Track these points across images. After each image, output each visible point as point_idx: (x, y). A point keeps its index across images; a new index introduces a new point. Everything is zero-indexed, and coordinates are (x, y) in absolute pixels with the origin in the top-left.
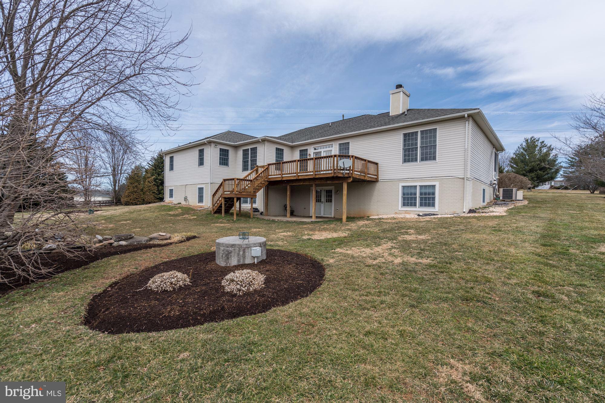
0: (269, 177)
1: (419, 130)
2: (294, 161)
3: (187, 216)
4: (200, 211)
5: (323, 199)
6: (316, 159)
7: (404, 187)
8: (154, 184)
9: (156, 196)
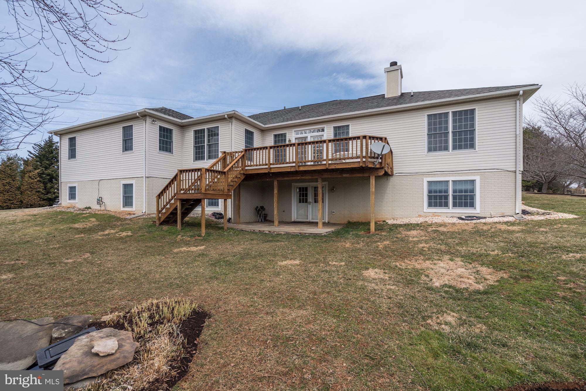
0: (247, 168)
1: (450, 110)
2: (266, 148)
3: (112, 231)
4: (131, 219)
5: (310, 198)
6: (299, 144)
7: (430, 183)
8: (39, 181)
9: (42, 196)
